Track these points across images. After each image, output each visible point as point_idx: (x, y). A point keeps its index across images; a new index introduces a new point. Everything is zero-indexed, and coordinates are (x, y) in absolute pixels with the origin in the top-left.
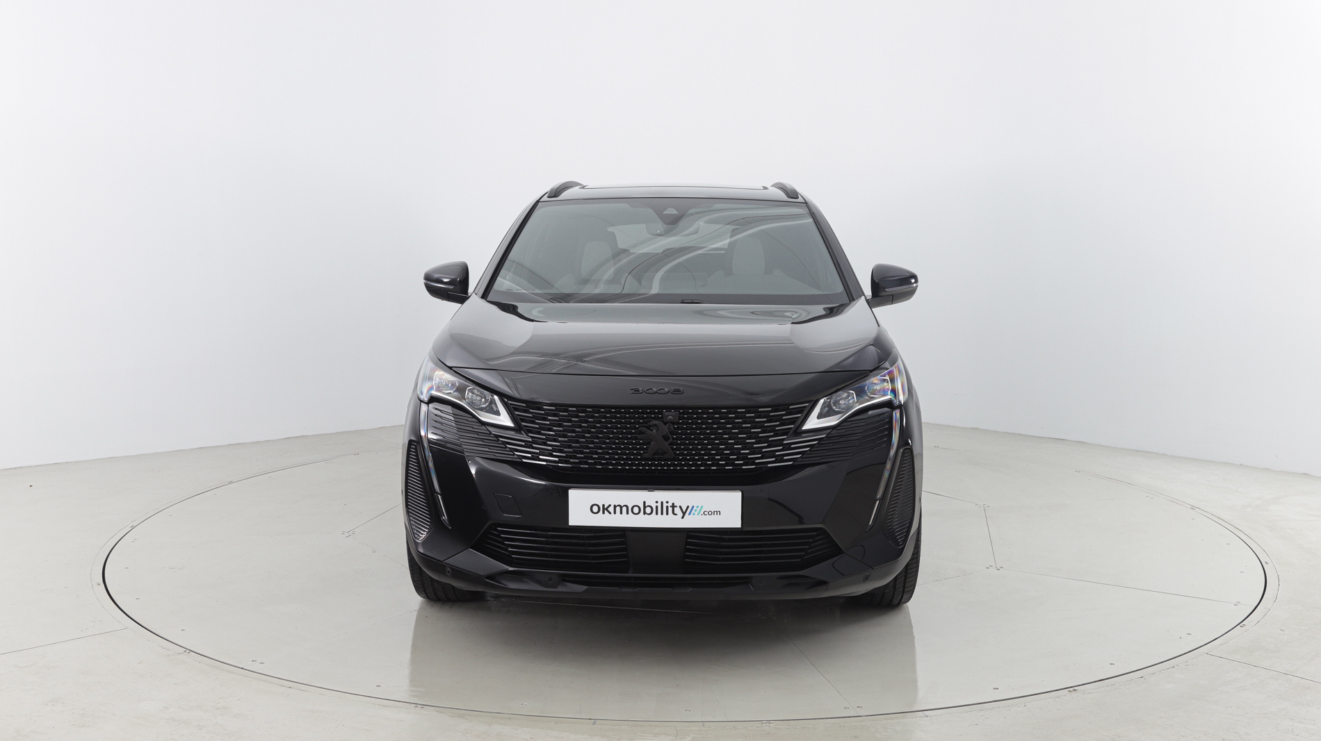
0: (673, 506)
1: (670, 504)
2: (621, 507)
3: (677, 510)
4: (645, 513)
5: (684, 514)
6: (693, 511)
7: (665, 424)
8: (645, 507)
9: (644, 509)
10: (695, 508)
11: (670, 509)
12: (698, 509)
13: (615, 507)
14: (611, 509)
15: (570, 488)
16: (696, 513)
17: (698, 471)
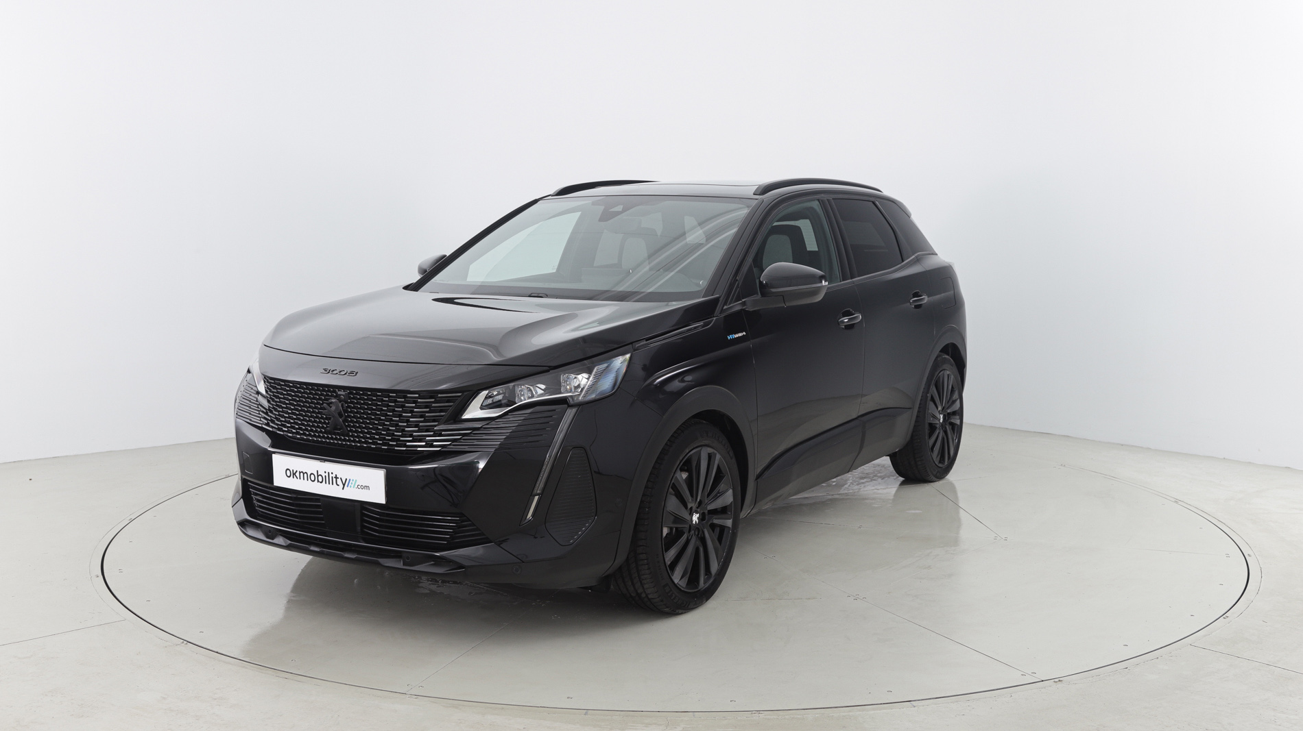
0: (336, 478)
1: (334, 476)
2: (304, 474)
3: (339, 480)
4: (318, 481)
5: (344, 485)
6: (350, 484)
7: (340, 402)
8: (318, 476)
9: (317, 478)
10: (351, 481)
11: (334, 479)
12: (354, 483)
13: (300, 473)
14: (297, 474)
15: (274, 453)
16: (352, 486)
17: (361, 447)
